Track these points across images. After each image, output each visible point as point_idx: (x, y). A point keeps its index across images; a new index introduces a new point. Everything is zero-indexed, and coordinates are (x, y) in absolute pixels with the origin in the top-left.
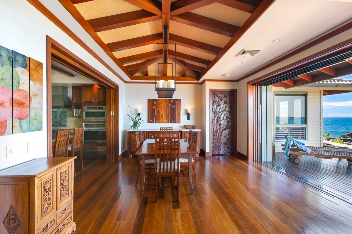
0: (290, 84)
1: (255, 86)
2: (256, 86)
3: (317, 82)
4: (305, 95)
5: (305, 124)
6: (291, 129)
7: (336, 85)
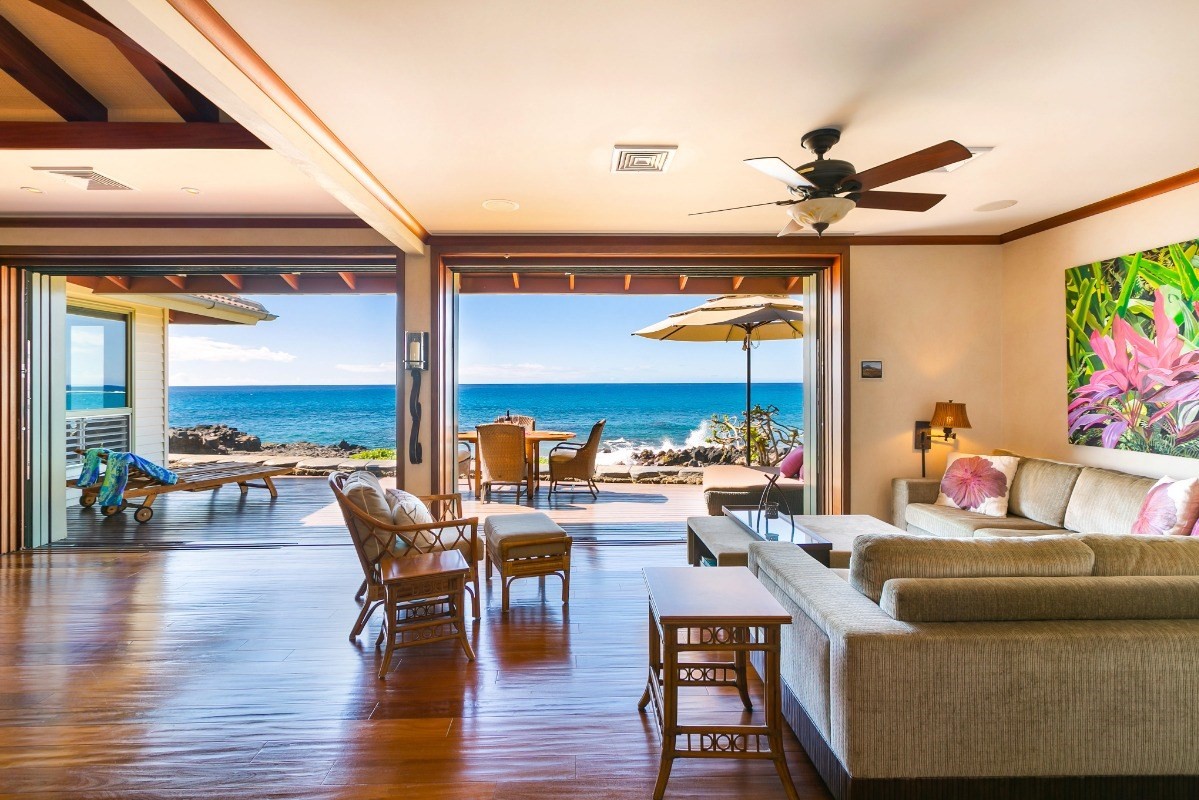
0: (119, 284)
1: (9, 268)
2: (13, 270)
3: (199, 295)
4: (126, 318)
5: (127, 406)
6: (89, 425)
7: (211, 305)
